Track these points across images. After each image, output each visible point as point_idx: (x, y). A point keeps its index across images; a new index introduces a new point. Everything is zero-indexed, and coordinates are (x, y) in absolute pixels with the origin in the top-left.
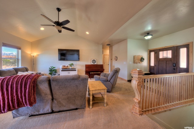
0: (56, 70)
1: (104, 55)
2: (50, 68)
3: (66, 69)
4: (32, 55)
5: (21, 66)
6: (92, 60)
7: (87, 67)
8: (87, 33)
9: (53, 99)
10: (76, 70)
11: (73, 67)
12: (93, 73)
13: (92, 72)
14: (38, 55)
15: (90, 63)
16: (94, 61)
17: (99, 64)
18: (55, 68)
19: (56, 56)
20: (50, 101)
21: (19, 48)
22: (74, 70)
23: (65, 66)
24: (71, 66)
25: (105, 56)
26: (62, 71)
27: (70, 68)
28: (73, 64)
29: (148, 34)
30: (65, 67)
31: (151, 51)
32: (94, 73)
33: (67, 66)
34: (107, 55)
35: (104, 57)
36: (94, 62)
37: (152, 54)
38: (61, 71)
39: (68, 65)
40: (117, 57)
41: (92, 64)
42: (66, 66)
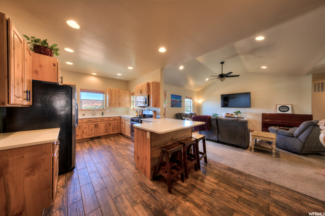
4: (198, 103)
5: (193, 111)
7: (264, 116)
8: (264, 67)
9: (218, 133)
15: (273, 110)
16: (284, 107)
17: (297, 112)
18: (218, 115)
19: (219, 102)
20: (217, 133)
21: (191, 98)
23: (228, 114)
24: (237, 114)
27: (236, 116)
28: (239, 112)
30: (228, 115)
32: (282, 128)
33: (232, 114)
36: (286, 110)
39: (234, 113)
41: (279, 112)
42: (230, 114)
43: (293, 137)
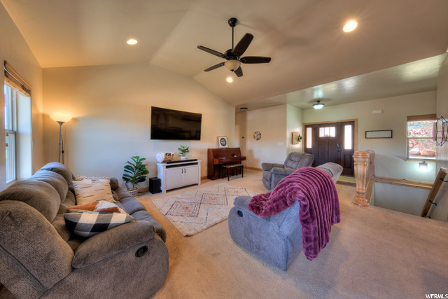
6: (220, 138)
16: (223, 140)
22: (193, 162)
26: (167, 167)
27: (183, 158)
28: (187, 148)
29: (318, 101)
31: (306, 126)
36: (224, 143)
37: (309, 131)
38: (164, 169)
40: (260, 134)
42: (172, 153)
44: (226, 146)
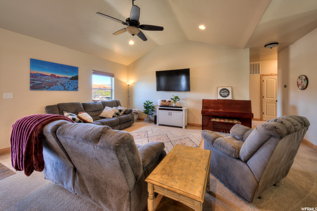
0: (153, 107)
1: (262, 76)
2: (145, 104)
3: (168, 106)
4: (128, 84)
5: (115, 98)
6: (220, 89)
8: (202, 27)
10: (182, 110)
11: (178, 104)
12: (218, 120)
13: (216, 117)
14: (134, 83)
15: (214, 95)
16: (225, 91)
18: (151, 103)
21: (112, 75)
22: (179, 109)
23: (165, 101)
24: (175, 101)
25: (265, 78)
26: (160, 109)
27: (174, 105)
28: (178, 98)
30: (165, 103)
32: (222, 121)
33: (170, 101)
34: (271, 75)
35: (262, 81)
38: (158, 109)
39: (171, 100)
40: (307, 79)
42: (167, 101)
43: (239, 159)
44: (229, 98)
